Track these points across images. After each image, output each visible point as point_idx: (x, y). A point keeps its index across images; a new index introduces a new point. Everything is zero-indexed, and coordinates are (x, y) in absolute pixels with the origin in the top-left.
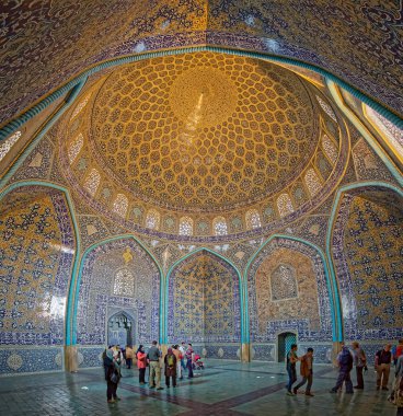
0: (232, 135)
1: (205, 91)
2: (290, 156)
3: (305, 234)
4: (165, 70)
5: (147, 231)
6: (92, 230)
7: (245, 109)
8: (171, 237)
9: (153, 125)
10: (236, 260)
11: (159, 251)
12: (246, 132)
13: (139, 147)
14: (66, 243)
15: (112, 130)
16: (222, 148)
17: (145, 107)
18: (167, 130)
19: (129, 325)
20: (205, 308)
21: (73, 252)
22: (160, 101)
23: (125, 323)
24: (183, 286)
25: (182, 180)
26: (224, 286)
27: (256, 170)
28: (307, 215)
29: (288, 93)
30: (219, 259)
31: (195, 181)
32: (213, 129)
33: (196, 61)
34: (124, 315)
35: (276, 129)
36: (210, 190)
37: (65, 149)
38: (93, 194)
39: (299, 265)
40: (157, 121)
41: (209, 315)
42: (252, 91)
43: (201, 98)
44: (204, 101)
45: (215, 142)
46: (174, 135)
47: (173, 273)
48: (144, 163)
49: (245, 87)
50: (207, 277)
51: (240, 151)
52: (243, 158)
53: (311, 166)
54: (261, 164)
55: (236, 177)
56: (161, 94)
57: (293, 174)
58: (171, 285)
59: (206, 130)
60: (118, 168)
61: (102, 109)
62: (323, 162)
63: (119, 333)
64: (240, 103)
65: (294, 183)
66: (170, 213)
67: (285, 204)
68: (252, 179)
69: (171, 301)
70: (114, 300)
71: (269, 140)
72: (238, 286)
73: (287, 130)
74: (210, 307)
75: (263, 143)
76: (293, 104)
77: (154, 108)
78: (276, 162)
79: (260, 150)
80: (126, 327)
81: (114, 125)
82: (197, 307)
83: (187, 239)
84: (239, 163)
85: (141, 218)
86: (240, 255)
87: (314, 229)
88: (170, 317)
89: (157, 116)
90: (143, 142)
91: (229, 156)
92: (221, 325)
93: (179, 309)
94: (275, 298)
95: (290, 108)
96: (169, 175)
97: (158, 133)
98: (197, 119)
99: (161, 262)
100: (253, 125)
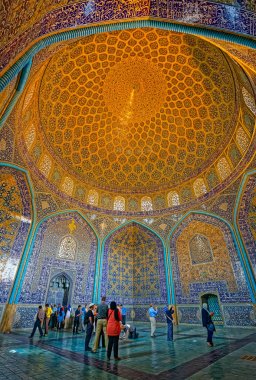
0: (159, 130)
1: (136, 86)
2: (207, 147)
3: (216, 210)
4: (98, 61)
5: (89, 207)
6: (45, 205)
7: (172, 105)
8: (108, 212)
9: (90, 119)
10: (160, 231)
11: (97, 223)
12: (171, 127)
13: (80, 139)
14: (25, 215)
15: (57, 123)
16: (149, 141)
17: (83, 102)
18: (103, 124)
19: (67, 286)
20: (134, 271)
21: (30, 222)
22: (96, 96)
23: (64, 284)
24: (115, 252)
25: (116, 167)
26: (150, 252)
27: (177, 160)
28: (218, 195)
29: (215, 88)
30: (145, 229)
31: (127, 168)
32: (142, 124)
33: (128, 50)
34: (64, 276)
35: (197, 124)
36: (139, 175)
37: (22, 137)
38: (47, 176)
39: (212, 235)
40: (94, 116)
41: (137, 278)
42: (182, 86)
43: (132, 94)
44: (135, 97)
45: (144, 136)
46: (109, 129)
47: (108, 241)
48: (85, 153)
49: (175, 82)
50: (135, 245)
51: (165, 144)
52: (167, 150)
53: (224, 156)
54: (181, 155)
55: (161, 165)
56: (96, 88)
57: (208, 162)
58: (106, 250)
59: (136, 125)
60: (64, 156)
61: (46, 102)
62: (234, 152)
63: (57, 293)
64: (168, 99)
65: (208, 170)
66: (107, 193)
67: (199, 187)
68: (173, 167)
69: (105, 265)
70: (58, 262)
71: (190, 134)
72: (162, 252)
73: (207, 125)
74: (138, 270)
75: (185, 137)
76: (217, 99)
77: (90, 103)
78: (194, 153)
79: (182, 142)
80: (64, 288)
81: (57, 118)
82: (127, 270)
83: (120, 213)
84: (163, 154)
85: (84, 197)
86: (163, 226)
87: (224, 207)
88: (104, 279)
89: (93, 111)
90: (82, 135)
91: (156, 148)
92: (148, 287)
93: (112, 272)
94: (194, 262)
95: (214, 103)
96: (105, 163)
97: (95, 127)
98: (129, 114)
99: (99, 231)
100: (178, 121)
